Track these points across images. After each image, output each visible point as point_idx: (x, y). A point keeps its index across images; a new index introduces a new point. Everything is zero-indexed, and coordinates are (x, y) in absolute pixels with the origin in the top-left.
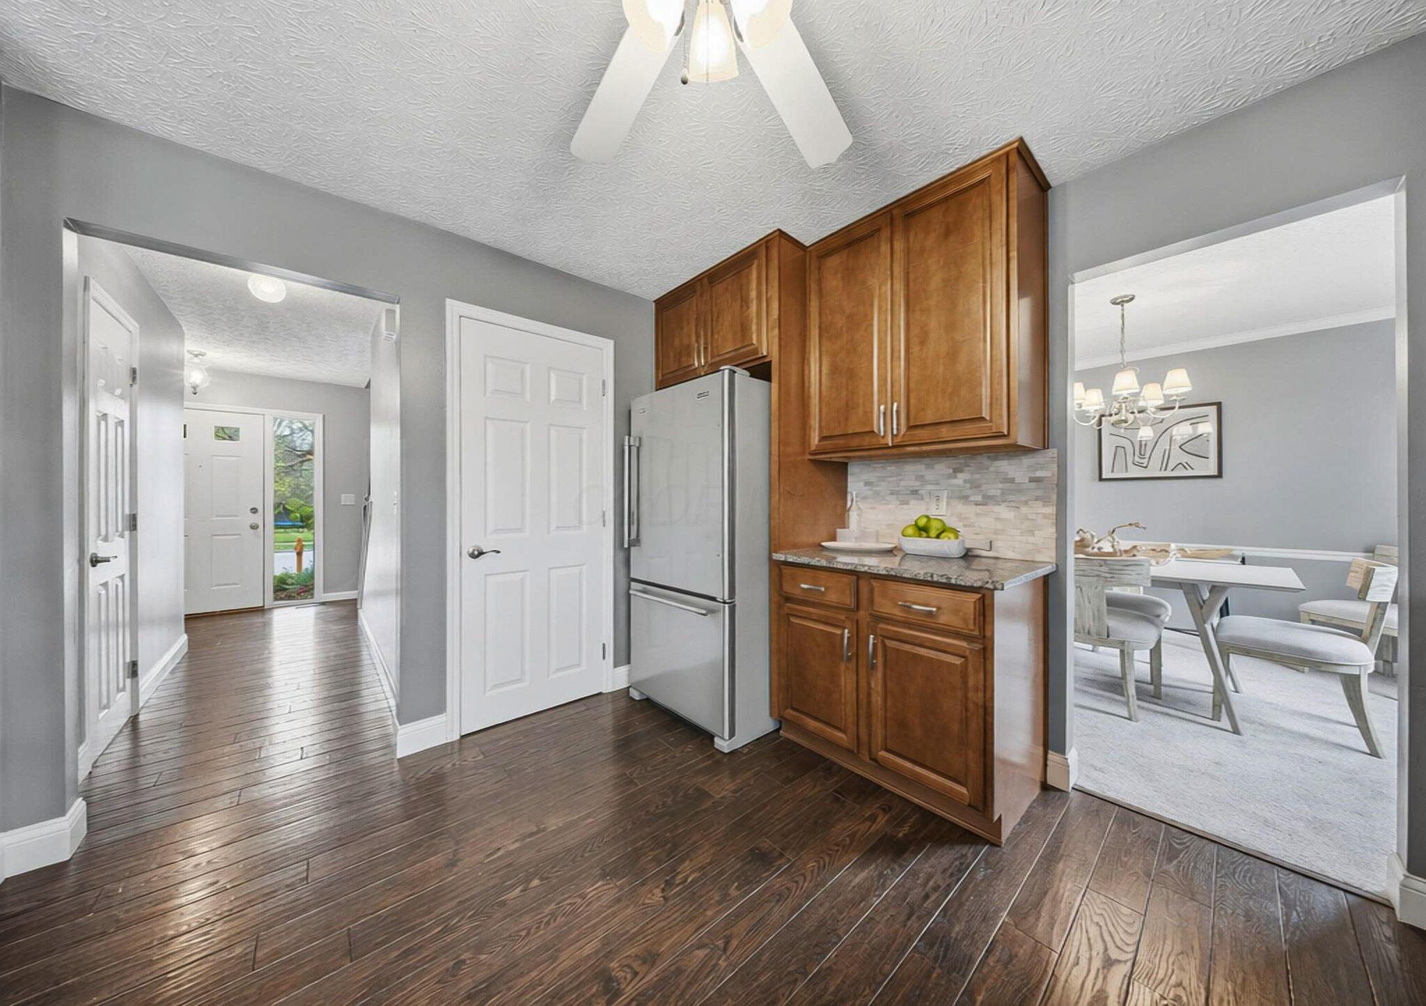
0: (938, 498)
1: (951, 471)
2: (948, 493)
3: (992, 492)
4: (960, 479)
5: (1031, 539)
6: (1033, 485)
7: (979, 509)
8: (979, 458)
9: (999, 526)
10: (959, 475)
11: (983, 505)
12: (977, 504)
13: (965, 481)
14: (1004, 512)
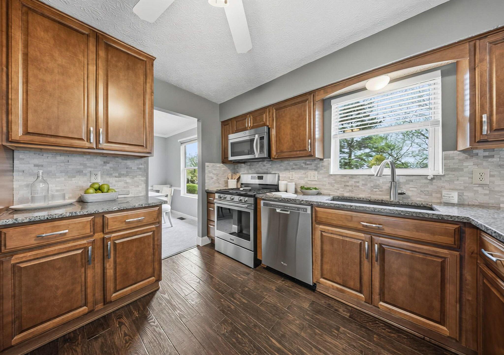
0: (96, 175)
1: (103, 162)
2: (101, 173)
3: (122, 173)
4: (108, 167)
5: (137, 189)
6: (138, 170)
7: (117, 179)
8: (117, 159)
9: (126, 185)
10: (108, 165)
11: (119, 177)
12: (116, 177)
13: (110, 168)
14: (128, 180)
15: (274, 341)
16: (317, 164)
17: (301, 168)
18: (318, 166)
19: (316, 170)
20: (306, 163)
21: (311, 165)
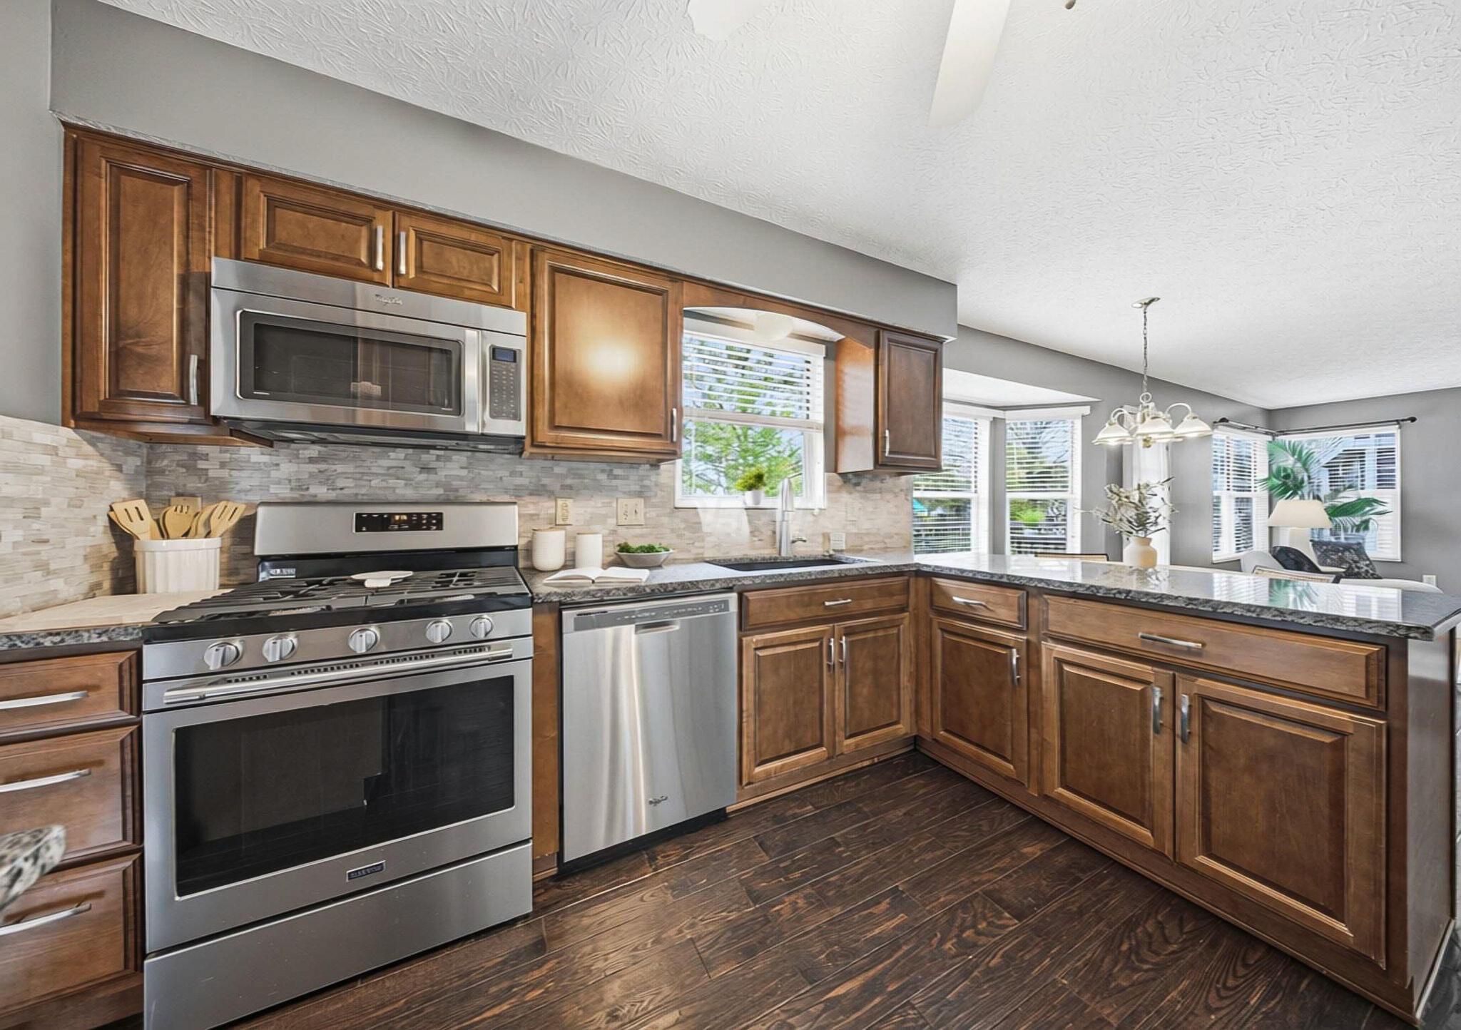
15: (840, 991)
16: (642, 479)
17: (598, 488)
18: (647, 482)
19: (640, 494)
20: (611, 470)
21: (628, 479)
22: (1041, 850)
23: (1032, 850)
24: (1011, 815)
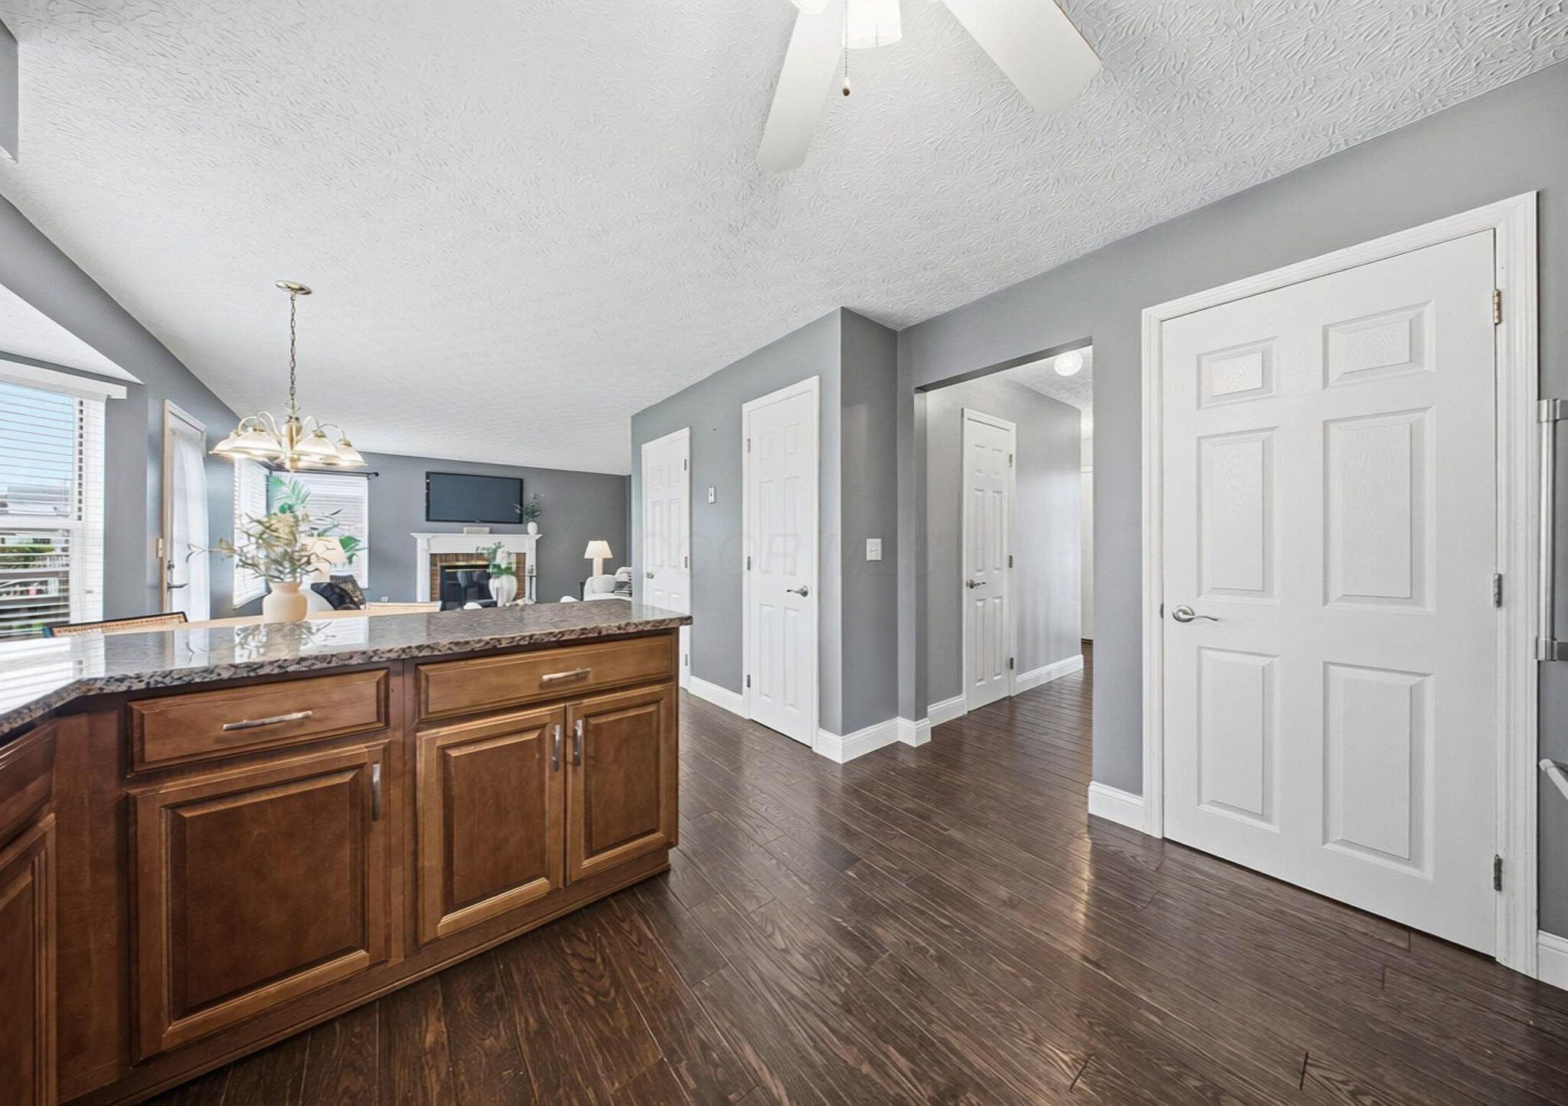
22: (439, 1020)
23: (434, 1030)
24: (357, 1030)
